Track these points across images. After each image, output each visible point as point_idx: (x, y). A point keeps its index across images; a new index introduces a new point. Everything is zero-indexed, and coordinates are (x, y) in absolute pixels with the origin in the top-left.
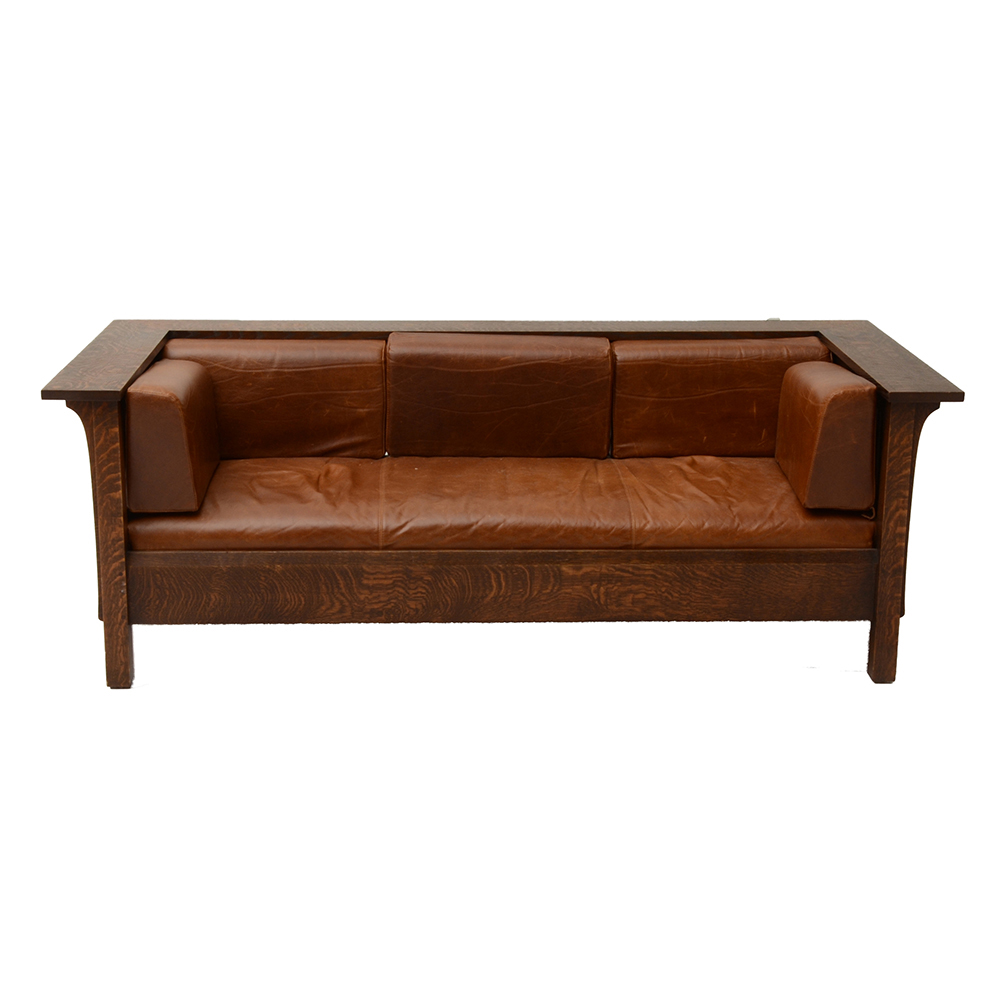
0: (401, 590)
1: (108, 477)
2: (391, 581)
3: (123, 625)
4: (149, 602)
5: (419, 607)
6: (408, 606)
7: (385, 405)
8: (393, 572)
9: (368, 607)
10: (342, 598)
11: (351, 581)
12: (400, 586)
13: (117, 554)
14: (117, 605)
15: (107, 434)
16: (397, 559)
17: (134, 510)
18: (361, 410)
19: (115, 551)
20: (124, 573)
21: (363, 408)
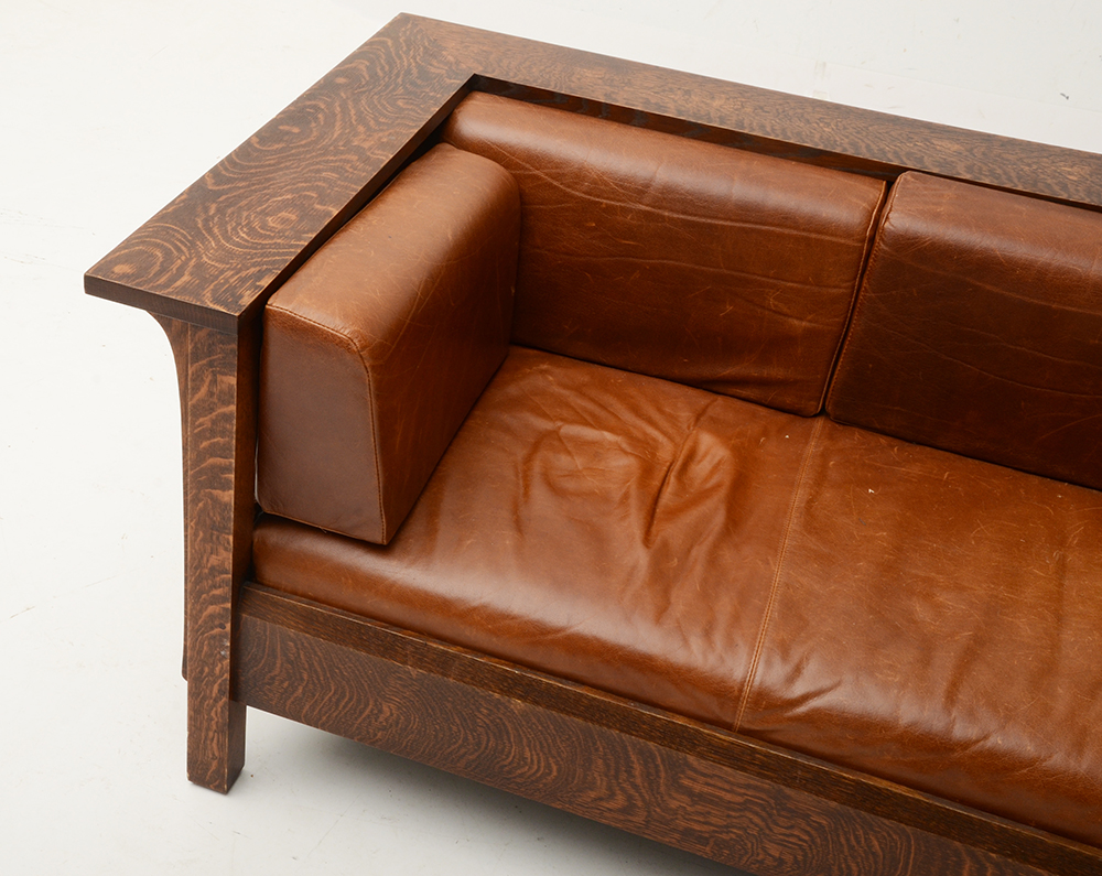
0: (756, 820)
1: (211, 461)
2: (739, 799)
3: (221, 703)
4: (273, 678)
5: (788, 858)
6: (764, 849)
7: (847, 325)
8: (748, 786)
9: (683, 824)
10: (632, 792)
11: (657, 772)
12: (757, 814)
13: (217, 592)
14: (212, 670)
15: (214, 382)
16: (763, 766)
17: (267, 509)
18: (796, 322)
19: (215, 587)
20: (228, 626)
21: (801, 319)
